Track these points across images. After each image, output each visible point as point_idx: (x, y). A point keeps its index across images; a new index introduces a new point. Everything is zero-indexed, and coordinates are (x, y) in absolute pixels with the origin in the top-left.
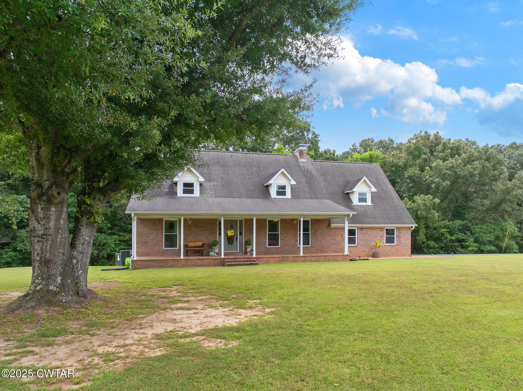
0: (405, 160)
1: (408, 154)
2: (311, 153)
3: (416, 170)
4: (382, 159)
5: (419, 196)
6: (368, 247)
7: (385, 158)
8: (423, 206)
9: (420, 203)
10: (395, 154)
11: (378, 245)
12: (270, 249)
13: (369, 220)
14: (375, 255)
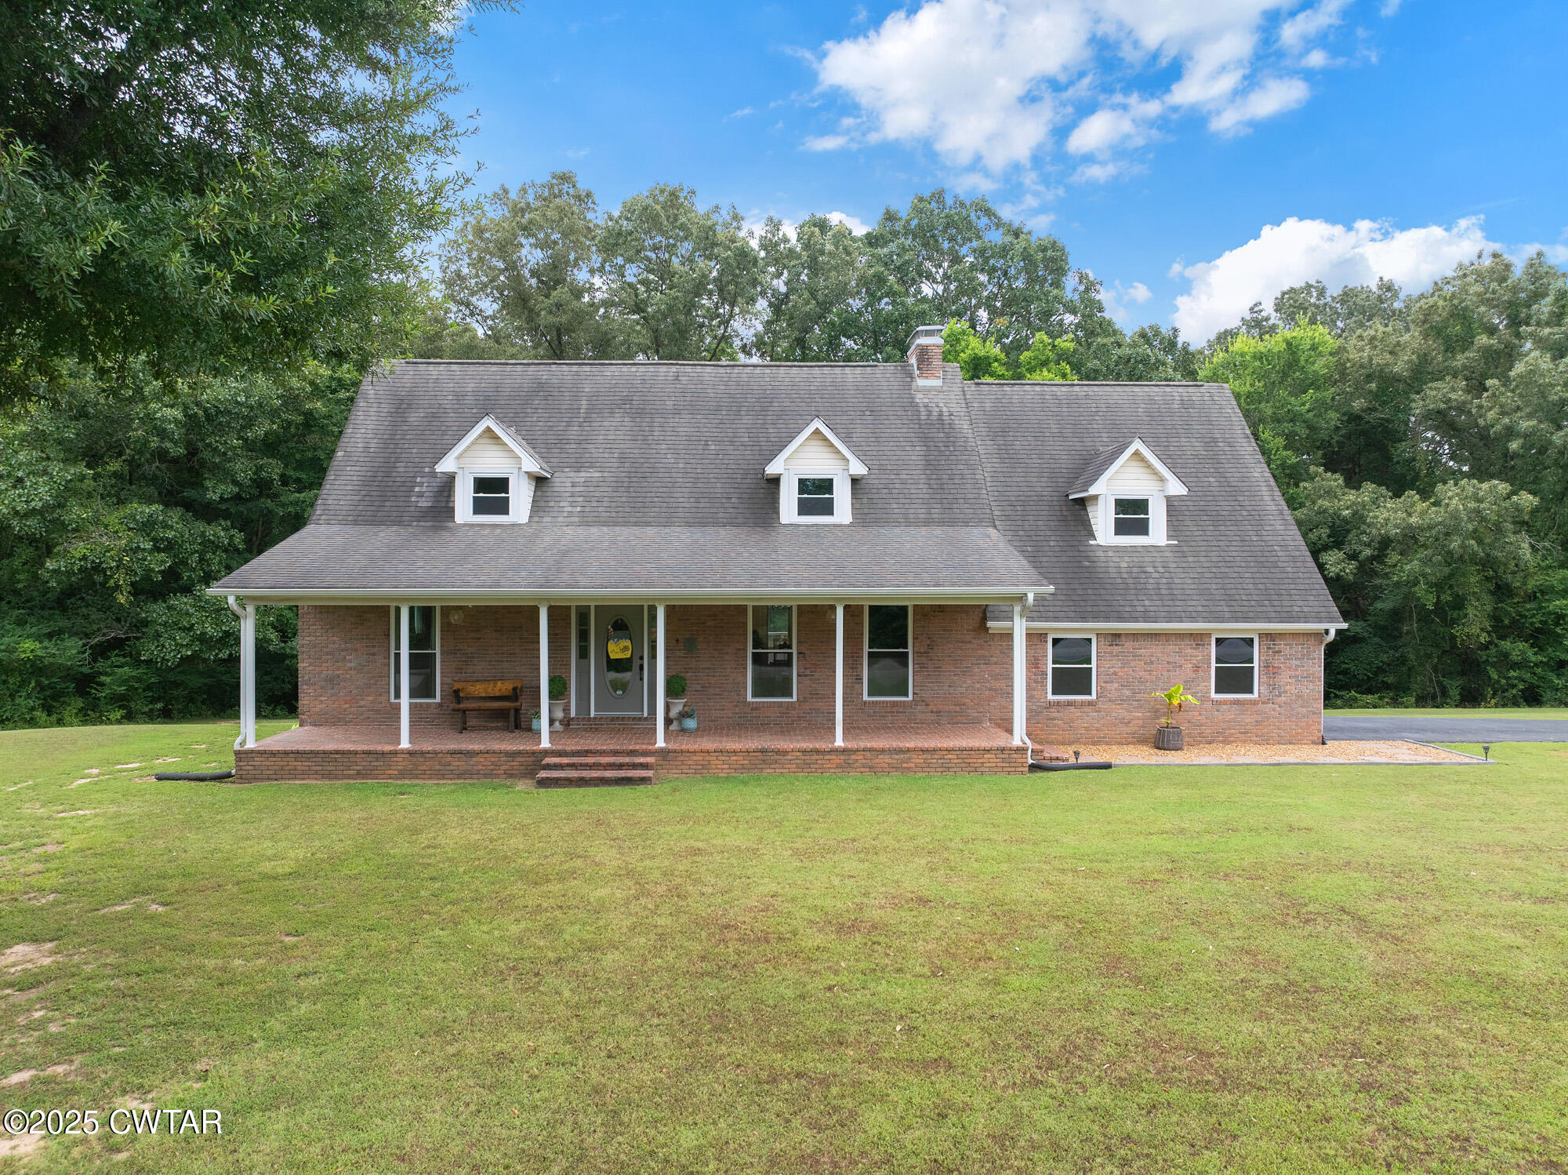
0: (1414, 357)
1: (1426, 337)
2: (1063, 345)
3: (1453, 389)
4: (1331, 354)
5: (1456, 485)
6: (1140, 707)
7: (1342, 350)
8: (1470, 520)
9: (1457, 510)
10: (1380, 335)
11: (1176, 702)
12: (757, 709)
13: (1147, 603)
14: (1164, 740)
